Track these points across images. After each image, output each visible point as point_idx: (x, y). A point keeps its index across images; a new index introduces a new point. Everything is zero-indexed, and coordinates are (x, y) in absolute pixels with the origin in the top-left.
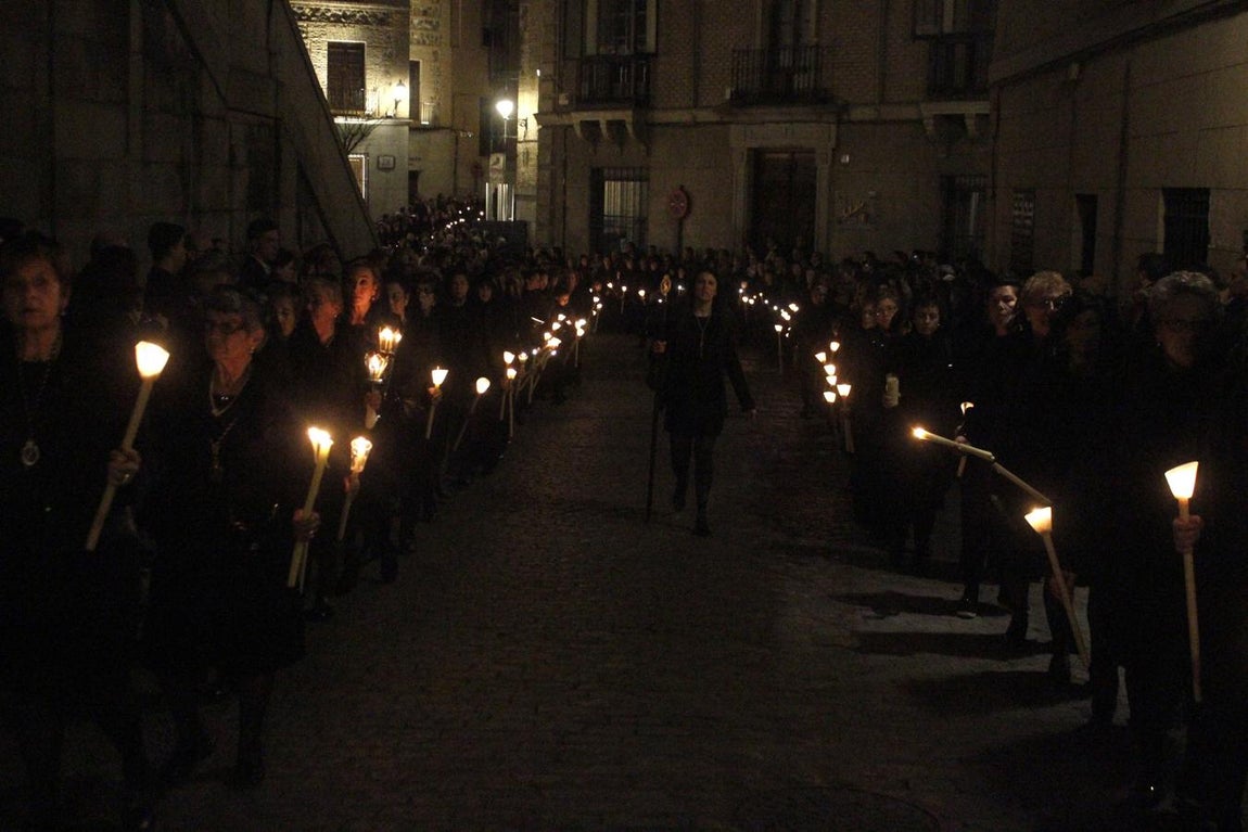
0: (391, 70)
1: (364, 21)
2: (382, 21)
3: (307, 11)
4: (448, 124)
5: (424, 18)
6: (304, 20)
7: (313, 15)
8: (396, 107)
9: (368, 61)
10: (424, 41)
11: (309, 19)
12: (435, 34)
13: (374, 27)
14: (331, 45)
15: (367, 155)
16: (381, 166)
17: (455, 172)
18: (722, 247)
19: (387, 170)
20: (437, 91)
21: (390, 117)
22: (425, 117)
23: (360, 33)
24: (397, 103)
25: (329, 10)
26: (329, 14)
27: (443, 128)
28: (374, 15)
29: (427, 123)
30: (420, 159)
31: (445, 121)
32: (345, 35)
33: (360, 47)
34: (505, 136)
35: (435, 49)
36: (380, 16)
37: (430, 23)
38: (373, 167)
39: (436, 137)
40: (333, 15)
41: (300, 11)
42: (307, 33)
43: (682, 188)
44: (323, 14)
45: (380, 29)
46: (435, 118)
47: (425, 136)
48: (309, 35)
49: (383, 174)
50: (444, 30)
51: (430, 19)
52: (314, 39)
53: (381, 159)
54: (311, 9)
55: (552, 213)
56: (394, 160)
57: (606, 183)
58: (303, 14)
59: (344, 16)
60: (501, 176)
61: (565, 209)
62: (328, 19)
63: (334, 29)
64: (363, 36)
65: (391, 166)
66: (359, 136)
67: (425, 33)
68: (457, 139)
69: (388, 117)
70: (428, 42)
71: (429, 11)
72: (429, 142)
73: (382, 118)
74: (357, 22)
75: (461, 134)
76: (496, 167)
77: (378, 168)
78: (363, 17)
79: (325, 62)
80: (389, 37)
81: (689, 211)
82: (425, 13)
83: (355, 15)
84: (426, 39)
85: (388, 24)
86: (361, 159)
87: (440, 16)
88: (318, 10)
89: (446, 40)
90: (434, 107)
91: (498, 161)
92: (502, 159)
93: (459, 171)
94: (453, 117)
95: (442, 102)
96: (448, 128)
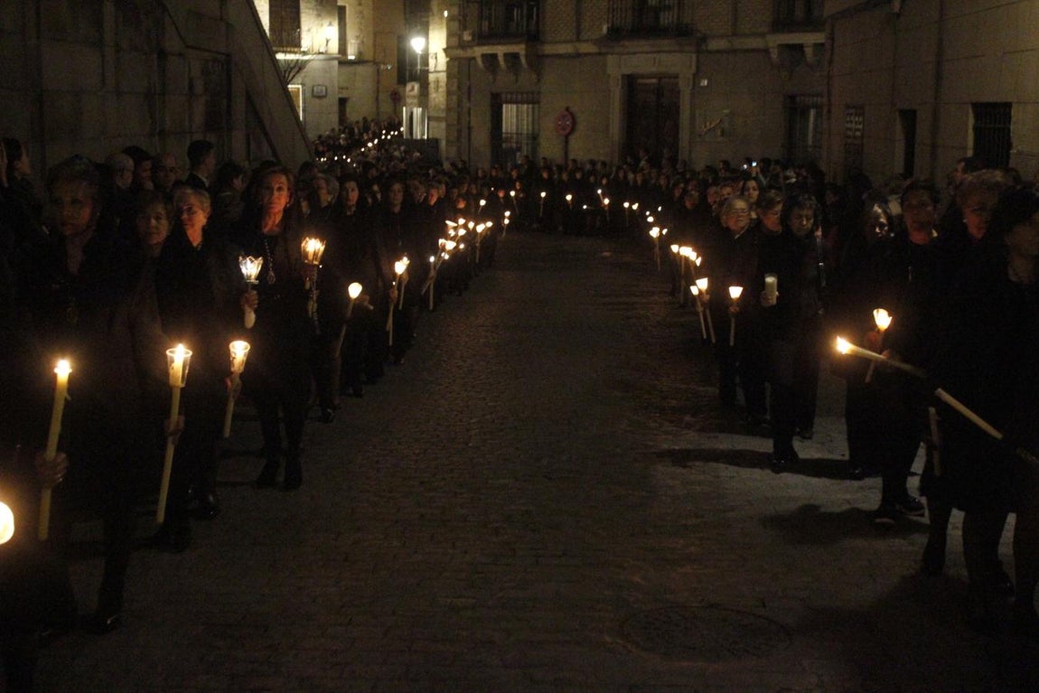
0: (322, 14)
4: (371, 59)
8: (327, 45)
9: (303, 6)
15: (303, 84)
16: (315, 93)
17: (377, 99)
18: (602, 158)
19: (320, 97)
20: (361, 30)
21: (322, 53)
22: (352, 53)
24: (327, 41)
27: (367, 62)
29: (353, 58)
30: (347, 88)
31: (369, 56)
34: (419, 67)
38: (308, 94)
39: (360, 69)
43: (567, 109)
46: (360, 54)
47: (351, 69)
49: (317, 101)
53: (315, 89)
55: (460, 131)
56: (326, 89)
57: (504, 106)
60: (416, 101)
61: (469, 128)
65: (324, 93)
66: (296, 69)
68: (378, 70)
69: (320, 53)
72: (355, 73)
73: (315, 54)
75: (382, 67)
76: (412, 93)
77: (313, 96)
79: (266, 7)
81: (573, 129)
86: (298, 89)
90: (359, 43)
91: (413, 89)
92: (417, 86)
93: (380, 98)
94: (375, 53)
95: (365, 40)
96: (370, 61)
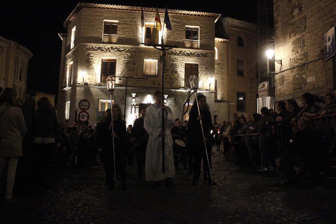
0: (208, 73)
1: (198, 55)
2: (205, 56)
3: (178, 52)
4: (227, 100)
5: (218, 66)
6: (177, 55)
7: (180, 53)
8: (210, 87)
9: (199, 70)
10: (219, 73)
11: (178, 55)
12: (222, 71)
13: (202, 58)
14: (186, 64)
17: (229, 116)
20: (222, 89)
22: (219, 98)
23: (197, 60)
24: (210, 85)
25: (186, 52)
26: (186, 53)
27: (225, 101)
28: (202, 54)
29: (220, 99)
30: (217, 112)
31: (226, 99)
32: (191, 61)
33: (197, 65)
34: (268, 72)
35: (222, 76)
36: (204, 54)
37: (221, 67)
39: (222, 104)
40: (187, 54)
41: (175, 52)
42: (177, 59)
44: (184, 53)
45: (204, 58)
46: (222, 98)
47: (219, 104)
48: (178, 60)
50: (225, 70)
51: (221, 66)
52: (180, 62)
54: (179, 51)
58: (176, 53)
59: (191, 54)
60: (266, 93)
62: (185, 55)
63: (187, 58)
64: (198, 61)
67: (219, 70)
68: (229, 105)
69: (207, 90)
70: (220, 73)
71: (220, 64)
72: (220, 106)
73: (205, 90)
74: (196, 56)
75: (231, 103)
76: (263, 89)
78: (198, 54)
79: (183, 70)
80: (207, 62)
82: (219, 64)
83: (195, 54)
84: (219, 72)
85: (207, 57)
87: (223, 65)
88: (181, 52)
89: (226, 73)
90: (222, 94)
91: (264, 85)
92: (266, 84)
93: (230, 116)
94: (228, 98)
95: (224, 93)
96: (226, 101)
